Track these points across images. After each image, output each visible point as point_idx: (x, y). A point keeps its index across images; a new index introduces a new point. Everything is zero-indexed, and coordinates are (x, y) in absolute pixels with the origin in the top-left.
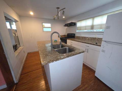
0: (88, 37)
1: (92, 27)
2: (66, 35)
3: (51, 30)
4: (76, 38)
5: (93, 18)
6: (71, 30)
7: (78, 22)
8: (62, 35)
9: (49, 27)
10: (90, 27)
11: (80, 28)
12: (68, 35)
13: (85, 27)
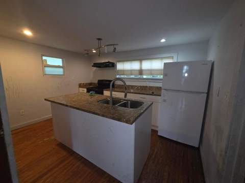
0: (136, 86)
1: (141, 72)
2: (96, 82)
3: (64, 72)
4: (116, 88)
5: (141, 60)
6: (106, 75)
7: (117, 63)
8: (86, 84)
9: (58, 67)
10: (138, 72)
11: (123, 72)
12: (100, 82)
13: (131, 70)
